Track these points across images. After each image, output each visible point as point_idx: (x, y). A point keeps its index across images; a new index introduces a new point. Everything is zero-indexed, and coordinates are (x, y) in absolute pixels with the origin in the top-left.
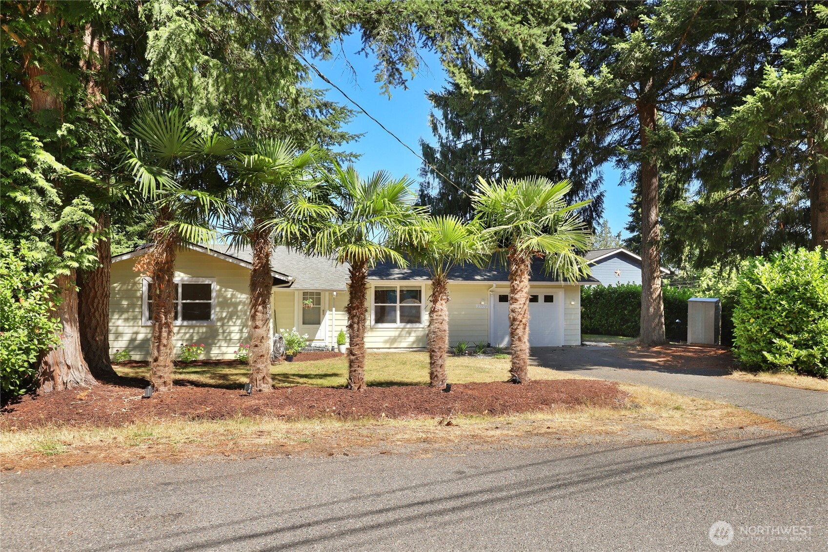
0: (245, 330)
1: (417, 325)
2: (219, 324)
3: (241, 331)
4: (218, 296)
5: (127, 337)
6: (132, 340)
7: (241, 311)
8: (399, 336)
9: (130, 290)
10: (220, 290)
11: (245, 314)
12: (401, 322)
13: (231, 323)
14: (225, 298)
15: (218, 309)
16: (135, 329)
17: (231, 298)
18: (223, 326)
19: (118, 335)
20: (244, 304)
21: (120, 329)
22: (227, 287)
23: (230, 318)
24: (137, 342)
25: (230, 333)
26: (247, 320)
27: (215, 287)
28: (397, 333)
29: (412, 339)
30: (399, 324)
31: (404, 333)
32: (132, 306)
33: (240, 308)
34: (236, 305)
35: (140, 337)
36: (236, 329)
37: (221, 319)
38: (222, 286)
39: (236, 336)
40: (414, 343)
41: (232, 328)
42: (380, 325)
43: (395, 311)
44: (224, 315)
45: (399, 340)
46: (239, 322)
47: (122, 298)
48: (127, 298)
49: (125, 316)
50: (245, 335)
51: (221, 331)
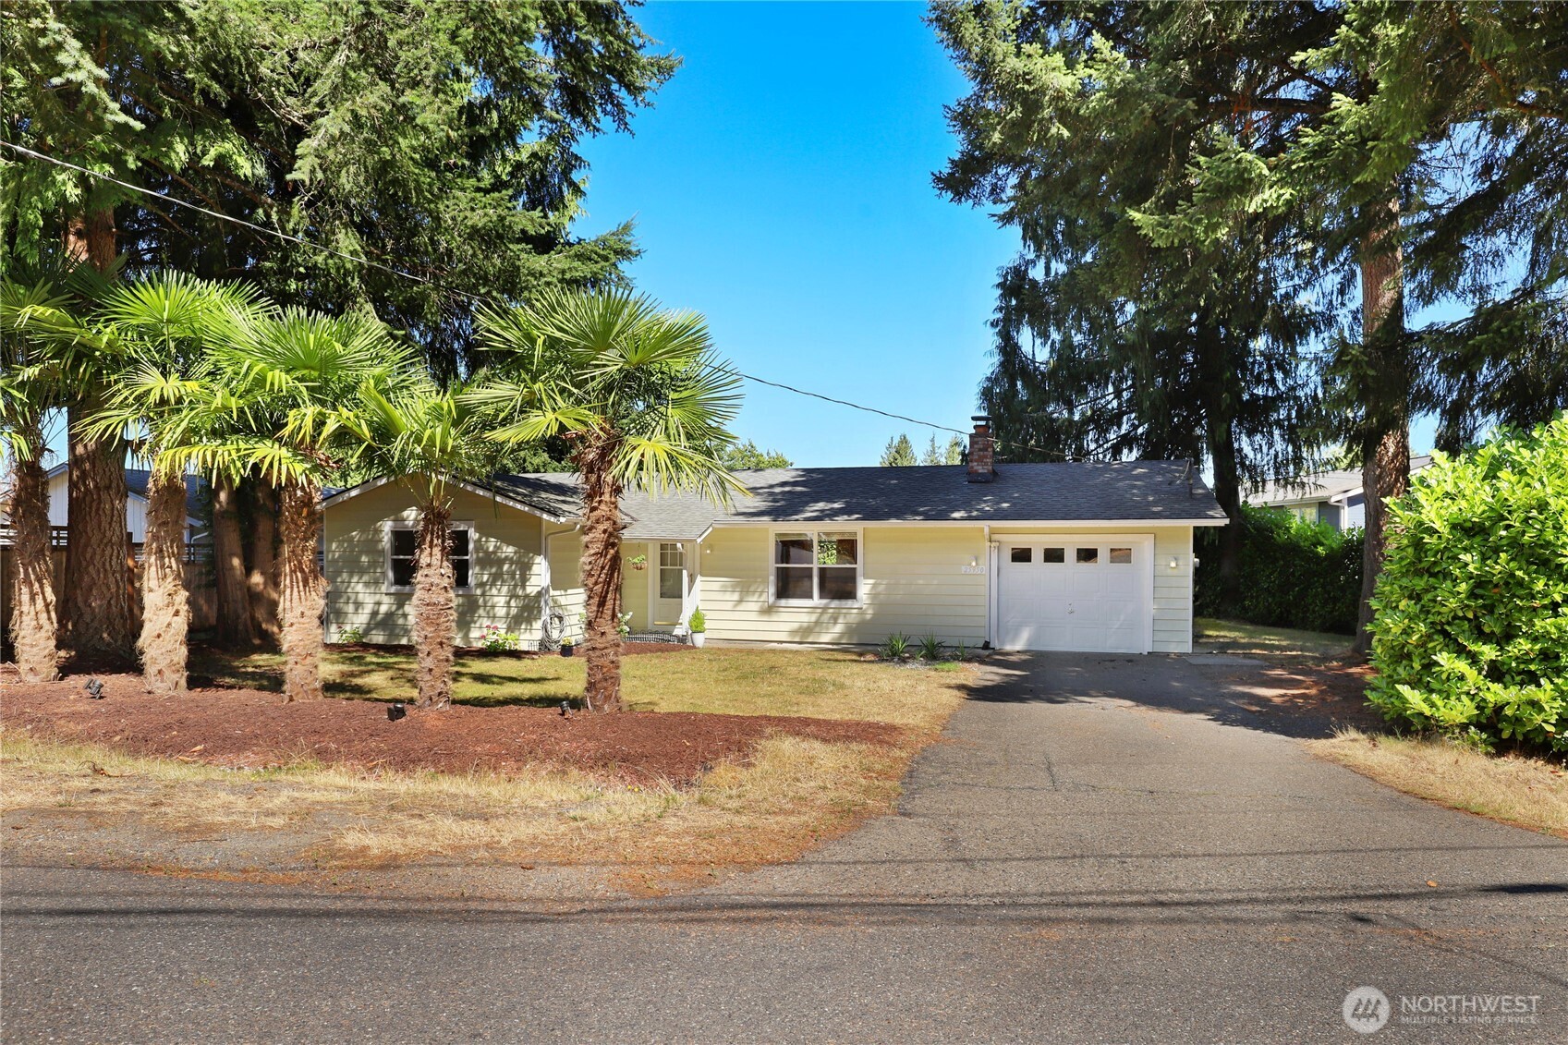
0: (513, 603)
1: (849, 603)
2: (479, 592)
3: (508, 604)
4: (477, 550)
5: (368, 609)
6: (374, 614)
7: (508, 573)
8: (817, 623)
9: (371, 540)
10: (479, 540)
11: (513, 578)
12: (821, 597)
13: (494, 591)
14: (486, 552)
15: (477, 569)
16: (377, 597)
17: (494, 552)
18: (483, 594)
19: (358, 605)
20: (512, 562)
21: (361, 597)
22: (488, 536)
23: (493, 584)
24: (380, 617)
25: (493, 607)
26: (515, 586)
27: (473, 535)
28: (813, 618)
29: (839, 628)
30: (816, 600)
31: (825, 618)
32: (373, 564)
33: (506, 567)
34: (501, 562)
35: (383, 609)
36: (501, 601)
37: (481, 585)
38: (482, 534)
39: (501, 612)
40: (842, 635)
41: (496, 599)
42: (783, 602)
43: (811, 577)
44: (485, 578)
45: (817, 629)
46: (505, 589)
47: (361, 553)
48: (367, 553)
49: (366, 578)
50: (514, 611)
51: (481, 601)
